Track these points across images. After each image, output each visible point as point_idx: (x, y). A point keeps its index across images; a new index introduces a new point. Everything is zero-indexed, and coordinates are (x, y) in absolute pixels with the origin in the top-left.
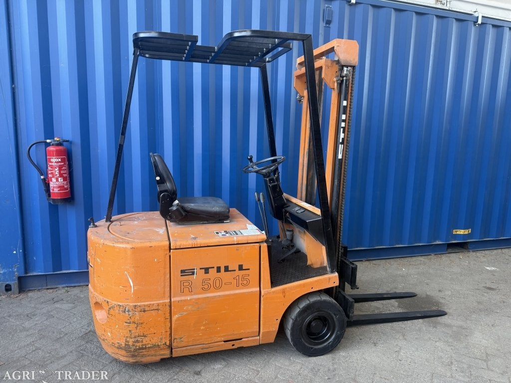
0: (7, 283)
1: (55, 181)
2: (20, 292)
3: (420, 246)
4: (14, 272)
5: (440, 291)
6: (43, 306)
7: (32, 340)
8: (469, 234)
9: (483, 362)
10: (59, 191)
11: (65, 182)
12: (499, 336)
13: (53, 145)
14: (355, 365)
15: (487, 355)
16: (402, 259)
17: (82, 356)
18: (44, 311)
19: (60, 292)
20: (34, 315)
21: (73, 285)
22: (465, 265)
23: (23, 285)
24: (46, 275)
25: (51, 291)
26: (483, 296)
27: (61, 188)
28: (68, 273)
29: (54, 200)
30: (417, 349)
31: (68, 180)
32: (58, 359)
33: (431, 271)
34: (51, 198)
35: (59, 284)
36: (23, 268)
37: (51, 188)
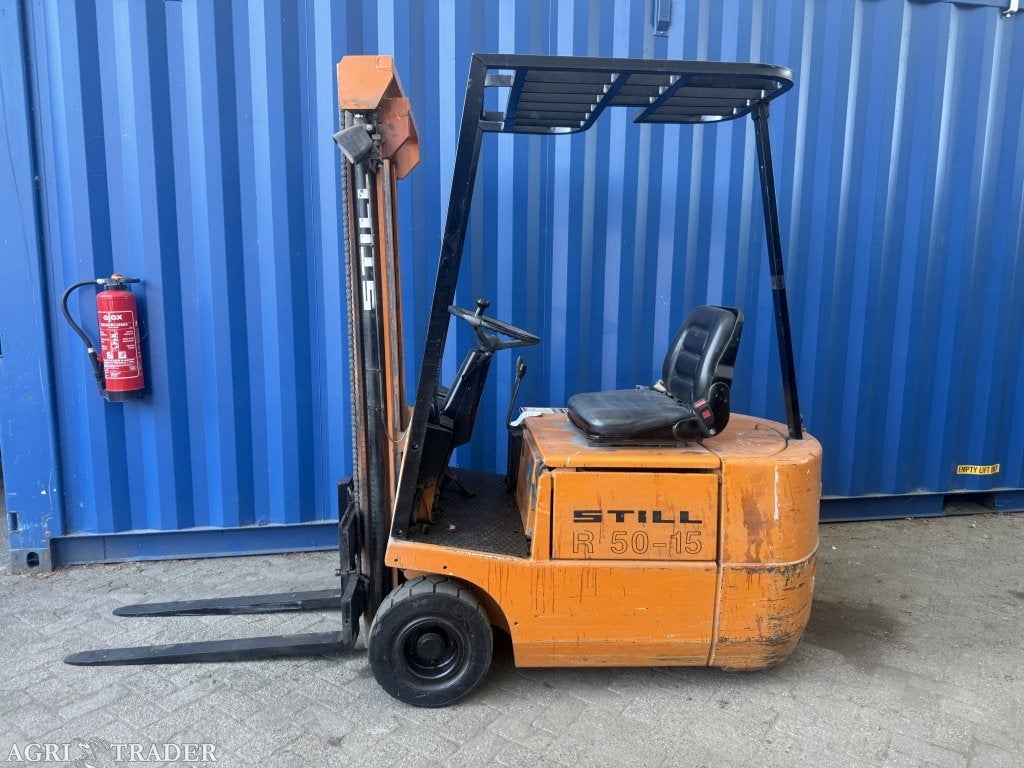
0: (31, 550)
1: (112, 357)
2: (54, 569)
3: (876, 498)
4: (41, 530)
5: (903, 597)
6: (89, 595)
7: (46, 660)
8: (994, 475)
9: (961, 757)
10: (119, 376)
11: (132, 360)
12: (1014, 703)
13: (108, 288)
14: (667, 745)
15: (975, 741)
16: (838, 525)
17: (128, 695)
18: (88, 605)
19: (127, 571)
20: (66, 613)
21: (154, 558)
22: (978, 543)
23: (61, 555)
24: (103, 538)
25: (112, 567)
26: (1002, 610)
27: (124, 370)
28: (142, 535)
29: (111, 394)
30: (815, 720)
31: (138, 356)
32: (83, 698)
33: (896, 554)
34: (107, 390)
35: (129, 556)
36: (58, 523)
37: (106, 371)
